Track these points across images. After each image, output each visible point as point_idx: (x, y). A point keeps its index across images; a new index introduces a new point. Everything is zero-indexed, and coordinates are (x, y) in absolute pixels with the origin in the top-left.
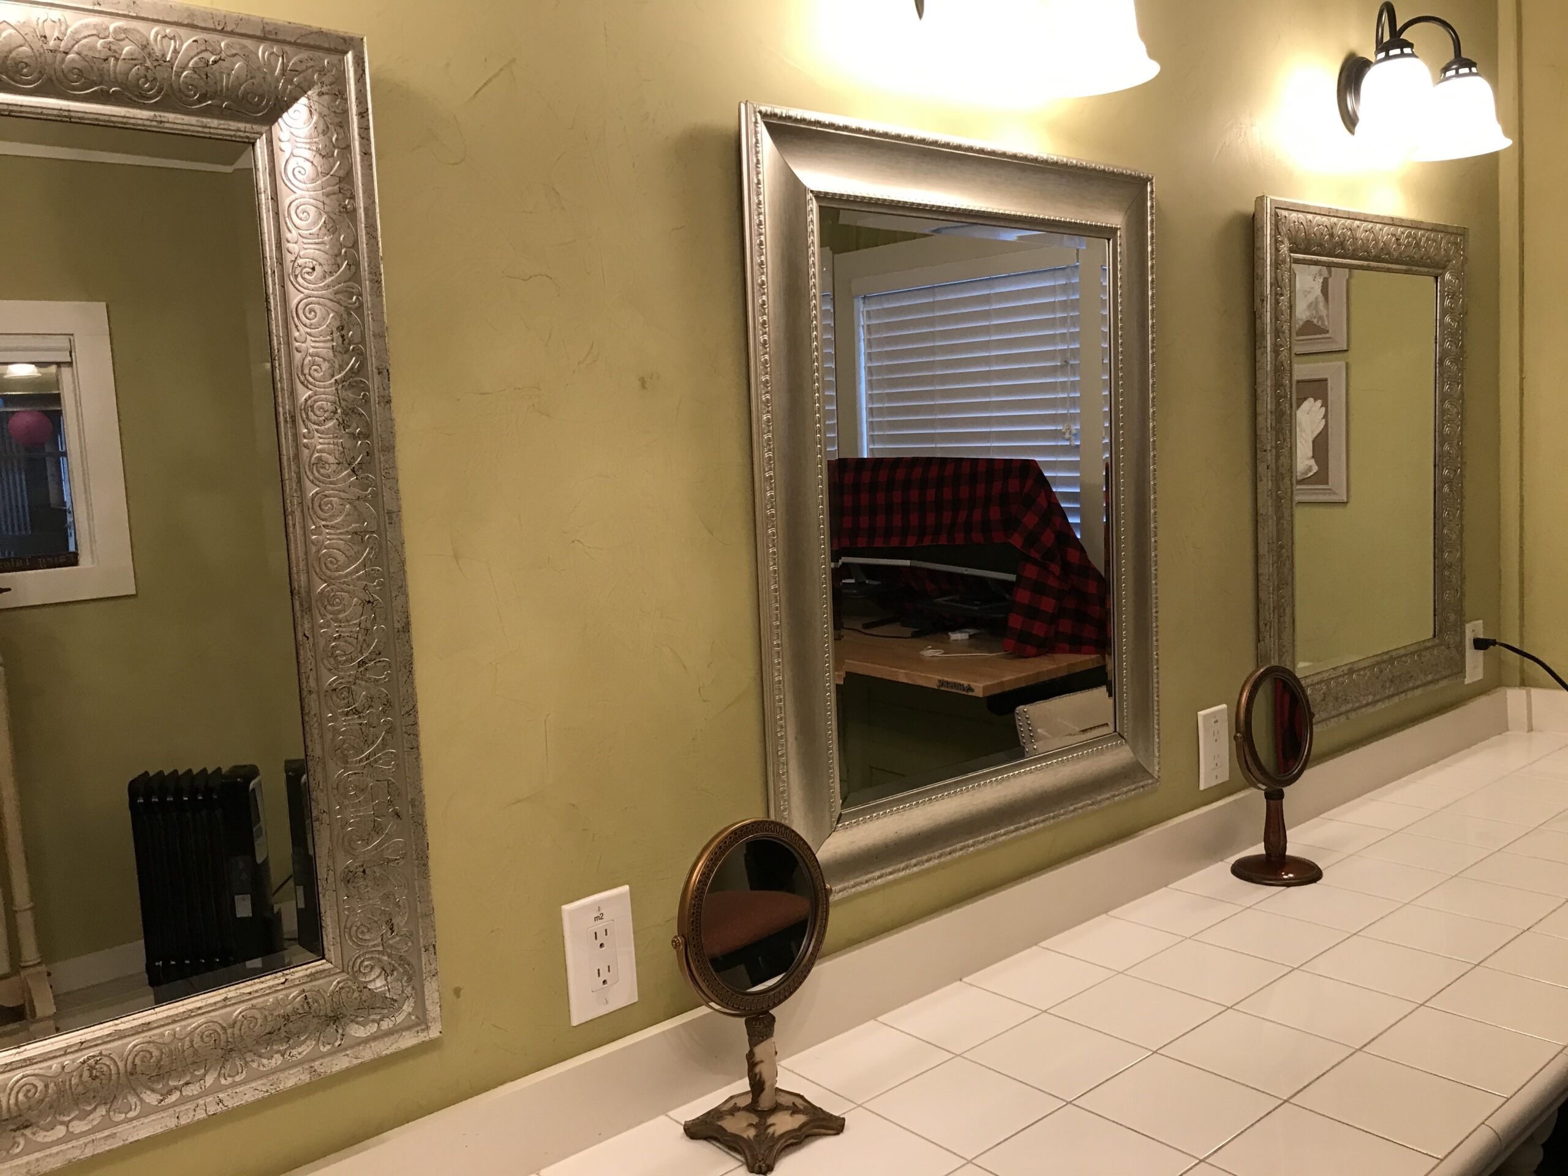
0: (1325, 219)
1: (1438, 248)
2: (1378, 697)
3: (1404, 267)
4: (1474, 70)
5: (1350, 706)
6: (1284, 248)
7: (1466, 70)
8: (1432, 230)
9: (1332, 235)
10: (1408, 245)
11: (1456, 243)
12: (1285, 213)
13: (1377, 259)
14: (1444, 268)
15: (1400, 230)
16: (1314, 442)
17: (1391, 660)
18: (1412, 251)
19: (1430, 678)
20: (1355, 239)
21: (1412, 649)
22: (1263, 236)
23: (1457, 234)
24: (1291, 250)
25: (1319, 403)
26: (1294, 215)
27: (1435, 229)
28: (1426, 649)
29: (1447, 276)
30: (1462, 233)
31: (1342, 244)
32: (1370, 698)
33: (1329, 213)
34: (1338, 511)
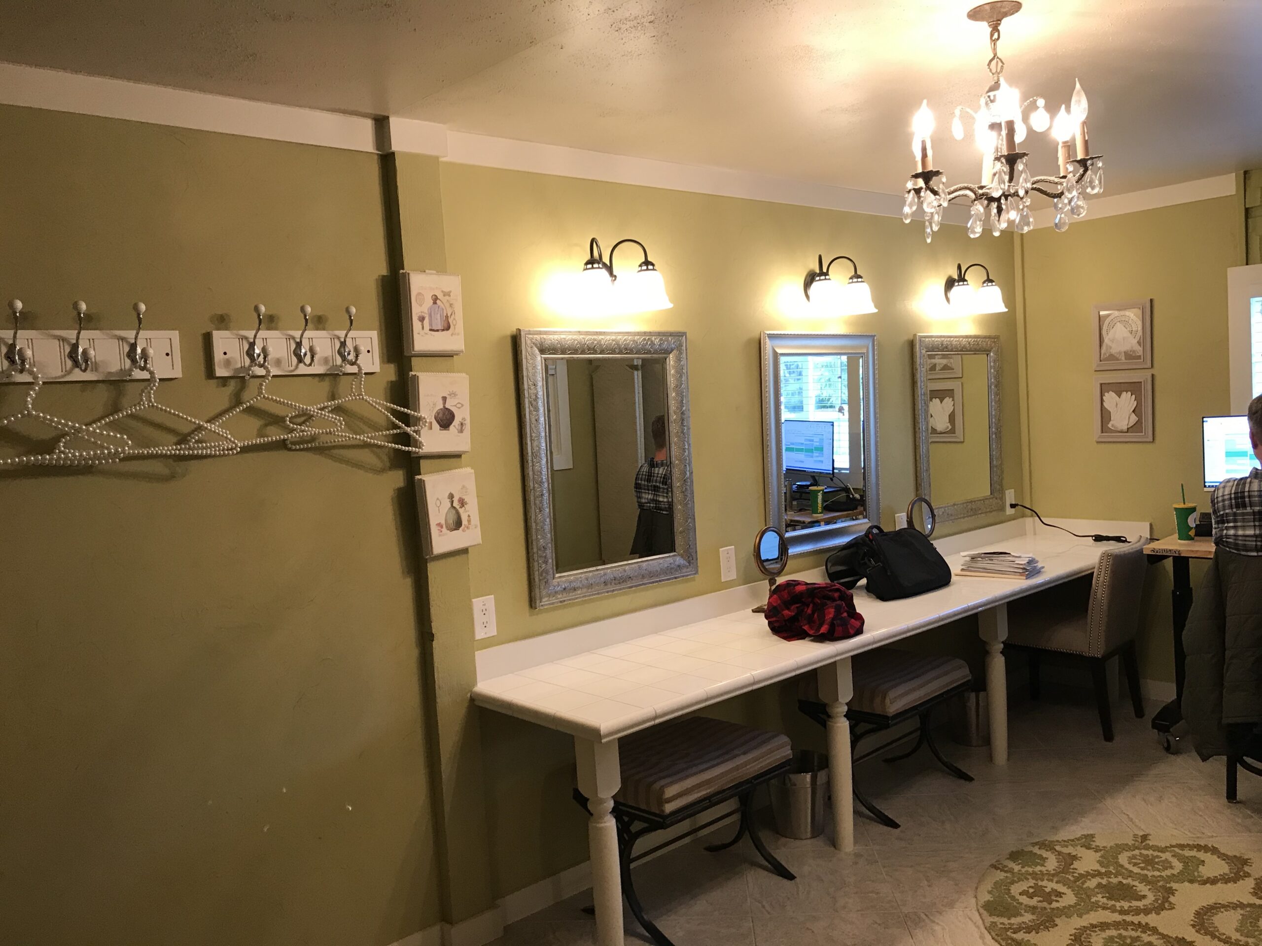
0: (939, 339)
1: (987, 344)
2: (965, 515)
3: (973, 353)
4: (994, 284)
5: (953, 518)
6: (924, 352)
7: (990, 284)
8: (984, 338)
9: (942, 345)
10: (973, 345)
11: (994, 342)
12: (924, 339)
13: (961, 351)
14: (990, 351)
15: (970, 339)
16: (949, 416)
17: (971, 502)
18: (975, 346)
19: (988, 510)
20: (952, 345)
21: (981, 499)
22: (916, 348)
23: (995, 339)
24: (927, 351)
25: (951, 399)
26: (927, 339)
27: (985, 337)
28: (986, 499)
29: (992, 354)
30: (997, 337)
31: (946, 347)
32: (962, 515)
33: (941, 337)
34: (960, 445)
